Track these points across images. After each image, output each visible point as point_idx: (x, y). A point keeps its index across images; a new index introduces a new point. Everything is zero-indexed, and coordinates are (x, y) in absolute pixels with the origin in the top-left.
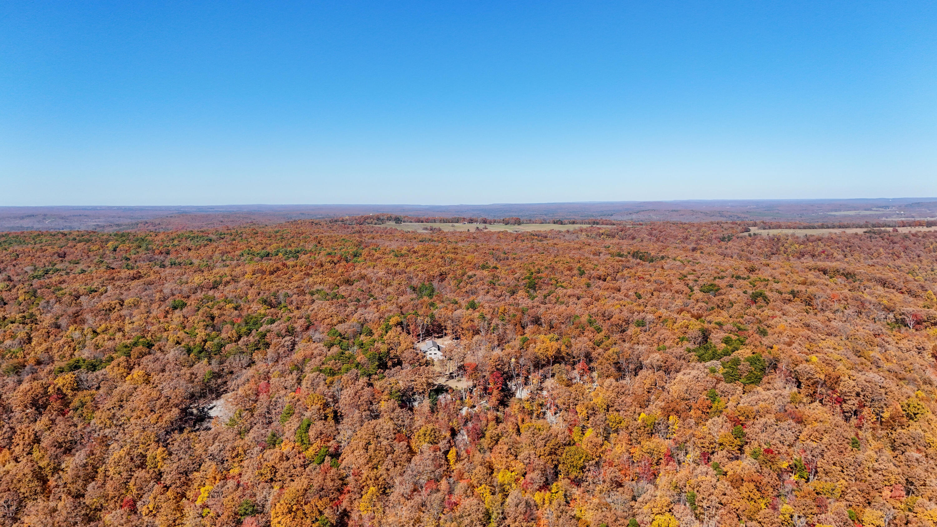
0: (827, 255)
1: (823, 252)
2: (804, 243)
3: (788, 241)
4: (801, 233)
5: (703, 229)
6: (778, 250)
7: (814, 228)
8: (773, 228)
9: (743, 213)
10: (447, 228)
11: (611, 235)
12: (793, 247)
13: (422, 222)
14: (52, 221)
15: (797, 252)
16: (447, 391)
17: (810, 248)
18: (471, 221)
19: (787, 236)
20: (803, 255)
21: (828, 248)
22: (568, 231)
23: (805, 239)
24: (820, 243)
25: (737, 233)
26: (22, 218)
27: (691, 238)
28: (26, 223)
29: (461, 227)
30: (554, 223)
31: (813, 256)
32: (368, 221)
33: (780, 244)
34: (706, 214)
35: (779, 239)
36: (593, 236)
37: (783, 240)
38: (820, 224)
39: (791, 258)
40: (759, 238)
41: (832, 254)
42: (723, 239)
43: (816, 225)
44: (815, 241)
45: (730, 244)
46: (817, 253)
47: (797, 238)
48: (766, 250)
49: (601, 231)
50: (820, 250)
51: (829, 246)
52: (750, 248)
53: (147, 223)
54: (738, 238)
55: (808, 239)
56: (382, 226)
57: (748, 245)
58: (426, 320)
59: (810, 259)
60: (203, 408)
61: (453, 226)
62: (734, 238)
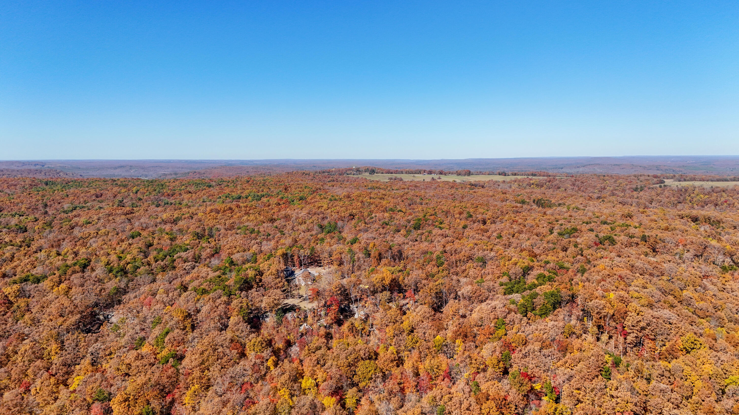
0: (729, 205)
1: (726, 202)
2: (709, 193)
3: (695, 192)
4: (707, 185)
5: (620, 181)
6: (685, 199)
7: (726, 180)
8: (688, 181)
9: (679, 167)
10: (407, 178)
11: (540, 185)
12: (698, 197)
13: (392, 173)
14: (136, 171)
15: (701, 201)
16: (295, 310)
17: (713, 198)
18: (430, 173)
19: (695, 187)
20: (707, 204)
21: (731, 198)
22: (504, 182)
23: (711, 191)
24: (724, 194)
25: (649, 184)
26: (116, 168)
27: (608, 188)
28: (117, 172)
29: (419, 178)
30: (500, 175)
31: (716, 205)
32: (349, 172)
33: (687, 194)
34: (645, 168)
35: (686, 190)
36: (524, 185)
37: (690, 191)
38: (732, 177)
39: (695, 206)
40: (668, 189)
41: (734, 204)
42: (636, 190)
43: (728, 178)
44: (720, 192)
45: (642, 193)
46: (719, 203)
47: (704, 189)
48: (673, 199)
49: (531, 182)
50: (723, 199)
51: (732, 196)
52: (658, 198)
53: (195, 172)
54: (649, 188)
55: (713, 190)
56: (360, 176)
57: (658, 195)
58: (306, 252)
59: (713, 207)
60: (108, 315)
61: (414, 176)
62: (646, 189)
